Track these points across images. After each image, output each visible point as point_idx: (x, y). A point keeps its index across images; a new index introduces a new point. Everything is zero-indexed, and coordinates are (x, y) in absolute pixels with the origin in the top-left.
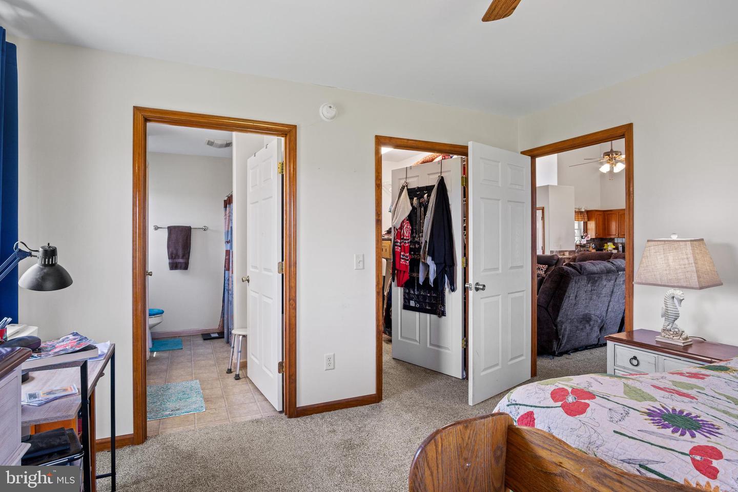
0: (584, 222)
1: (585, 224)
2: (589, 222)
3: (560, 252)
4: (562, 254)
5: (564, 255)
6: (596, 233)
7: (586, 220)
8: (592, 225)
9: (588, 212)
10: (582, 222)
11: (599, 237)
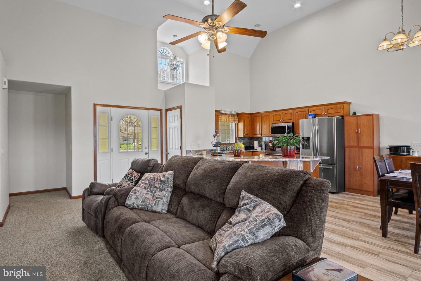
0: (235, 124)
1: (237, 125)
2: (239, 123)
3: (198, 151)
4: (200, 153)
5: (202, 154)
6: (244, 133)
7: (237, 122)
8: (241, 126)
9: (238, 114)
10: (234, 123)
11: (246, 136)
